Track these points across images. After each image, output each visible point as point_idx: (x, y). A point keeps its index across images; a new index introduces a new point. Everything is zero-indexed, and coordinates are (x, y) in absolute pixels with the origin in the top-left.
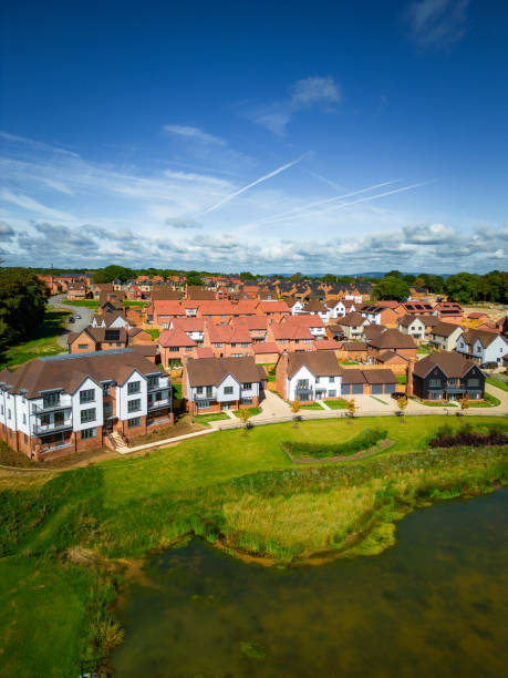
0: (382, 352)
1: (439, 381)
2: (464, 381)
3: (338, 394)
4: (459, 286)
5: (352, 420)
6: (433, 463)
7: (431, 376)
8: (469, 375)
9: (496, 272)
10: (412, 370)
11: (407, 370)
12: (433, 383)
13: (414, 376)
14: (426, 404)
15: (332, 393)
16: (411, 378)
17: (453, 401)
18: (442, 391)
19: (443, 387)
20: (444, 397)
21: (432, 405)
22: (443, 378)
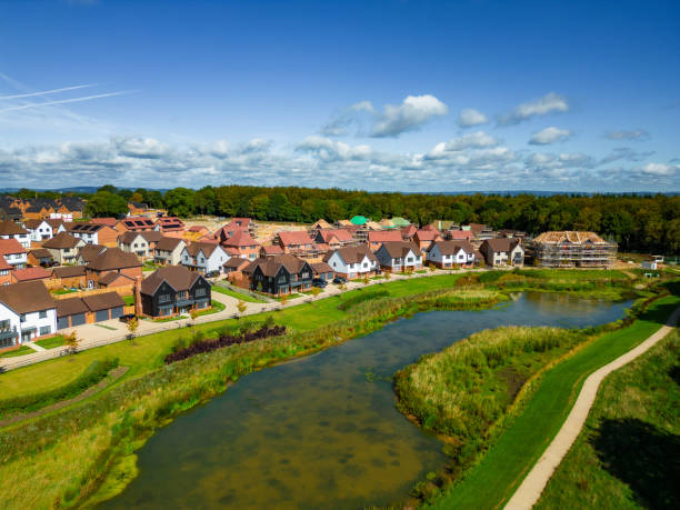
0: (103, 274)
1: (168, 296)
2: (192, 292)
3: (53, 330)
4: (177, 201)
5: (76, 357)
6: (171, 379)
7: (160, 292)
8: (196, 286)
9: (209, 187)
10: (139, 288)
11: (134, 290)
12: (162, 299)
13: (142, 294)
14: (158, 321)
15: (45, 331)
16: (139, 298)
17: (183, 314)
18: (172, 306)
19: (173, 301)
20: (175, 311)
21: (164, 320)
22: (172, 293)
